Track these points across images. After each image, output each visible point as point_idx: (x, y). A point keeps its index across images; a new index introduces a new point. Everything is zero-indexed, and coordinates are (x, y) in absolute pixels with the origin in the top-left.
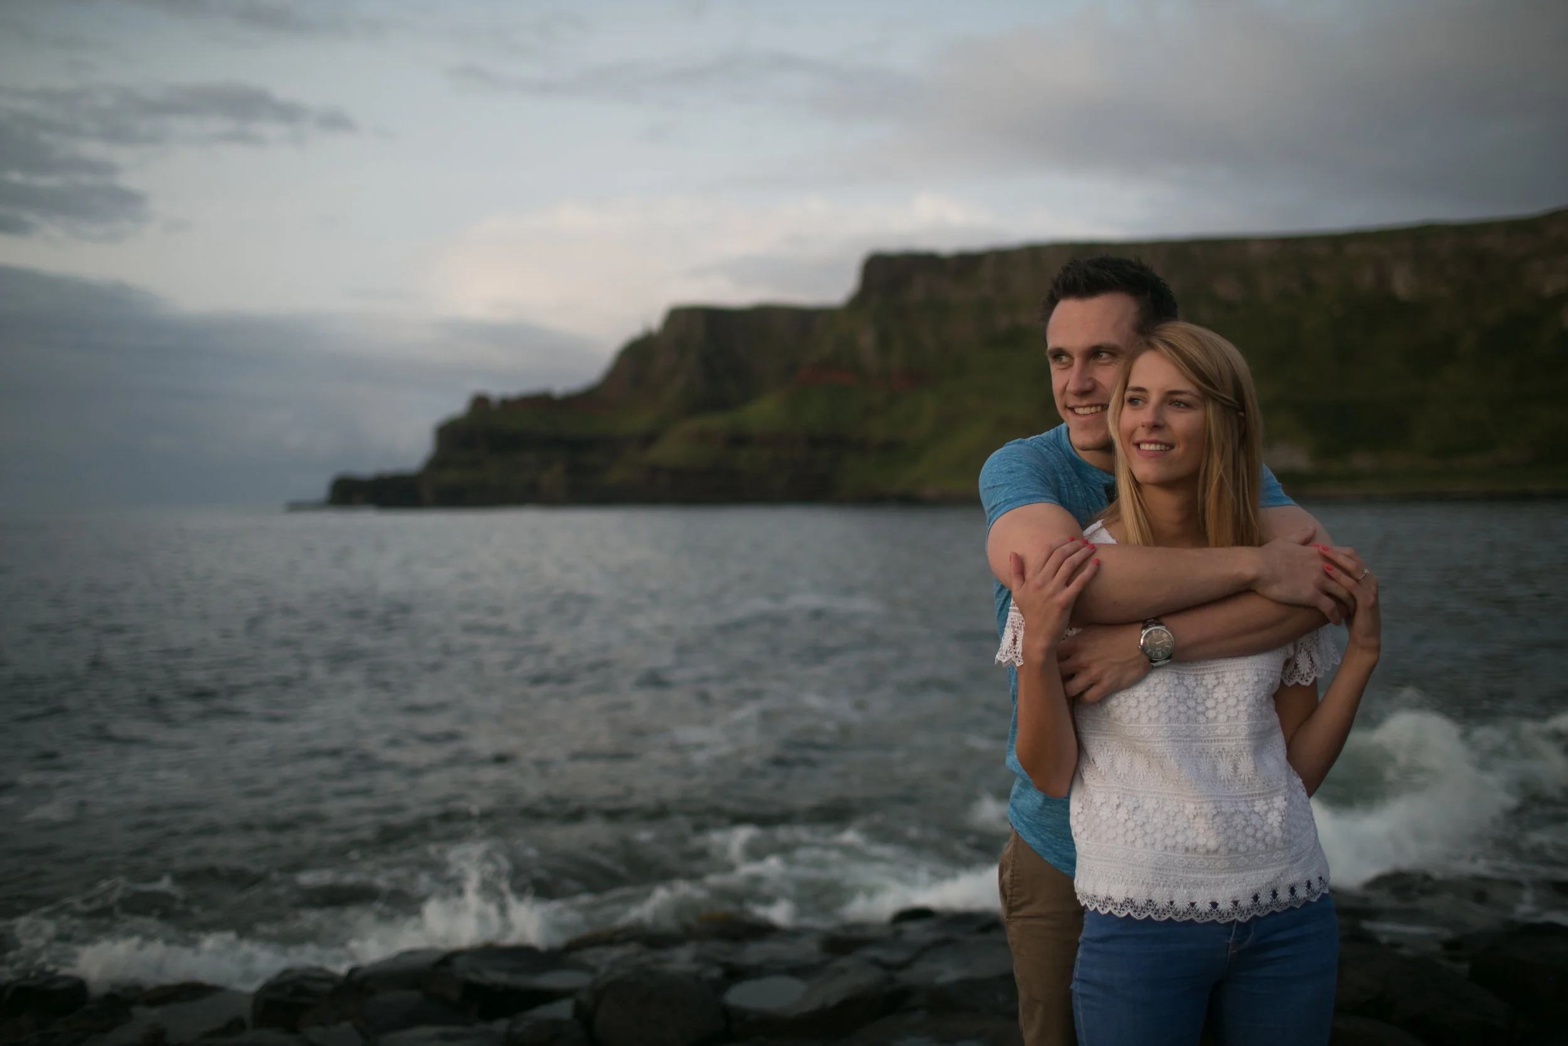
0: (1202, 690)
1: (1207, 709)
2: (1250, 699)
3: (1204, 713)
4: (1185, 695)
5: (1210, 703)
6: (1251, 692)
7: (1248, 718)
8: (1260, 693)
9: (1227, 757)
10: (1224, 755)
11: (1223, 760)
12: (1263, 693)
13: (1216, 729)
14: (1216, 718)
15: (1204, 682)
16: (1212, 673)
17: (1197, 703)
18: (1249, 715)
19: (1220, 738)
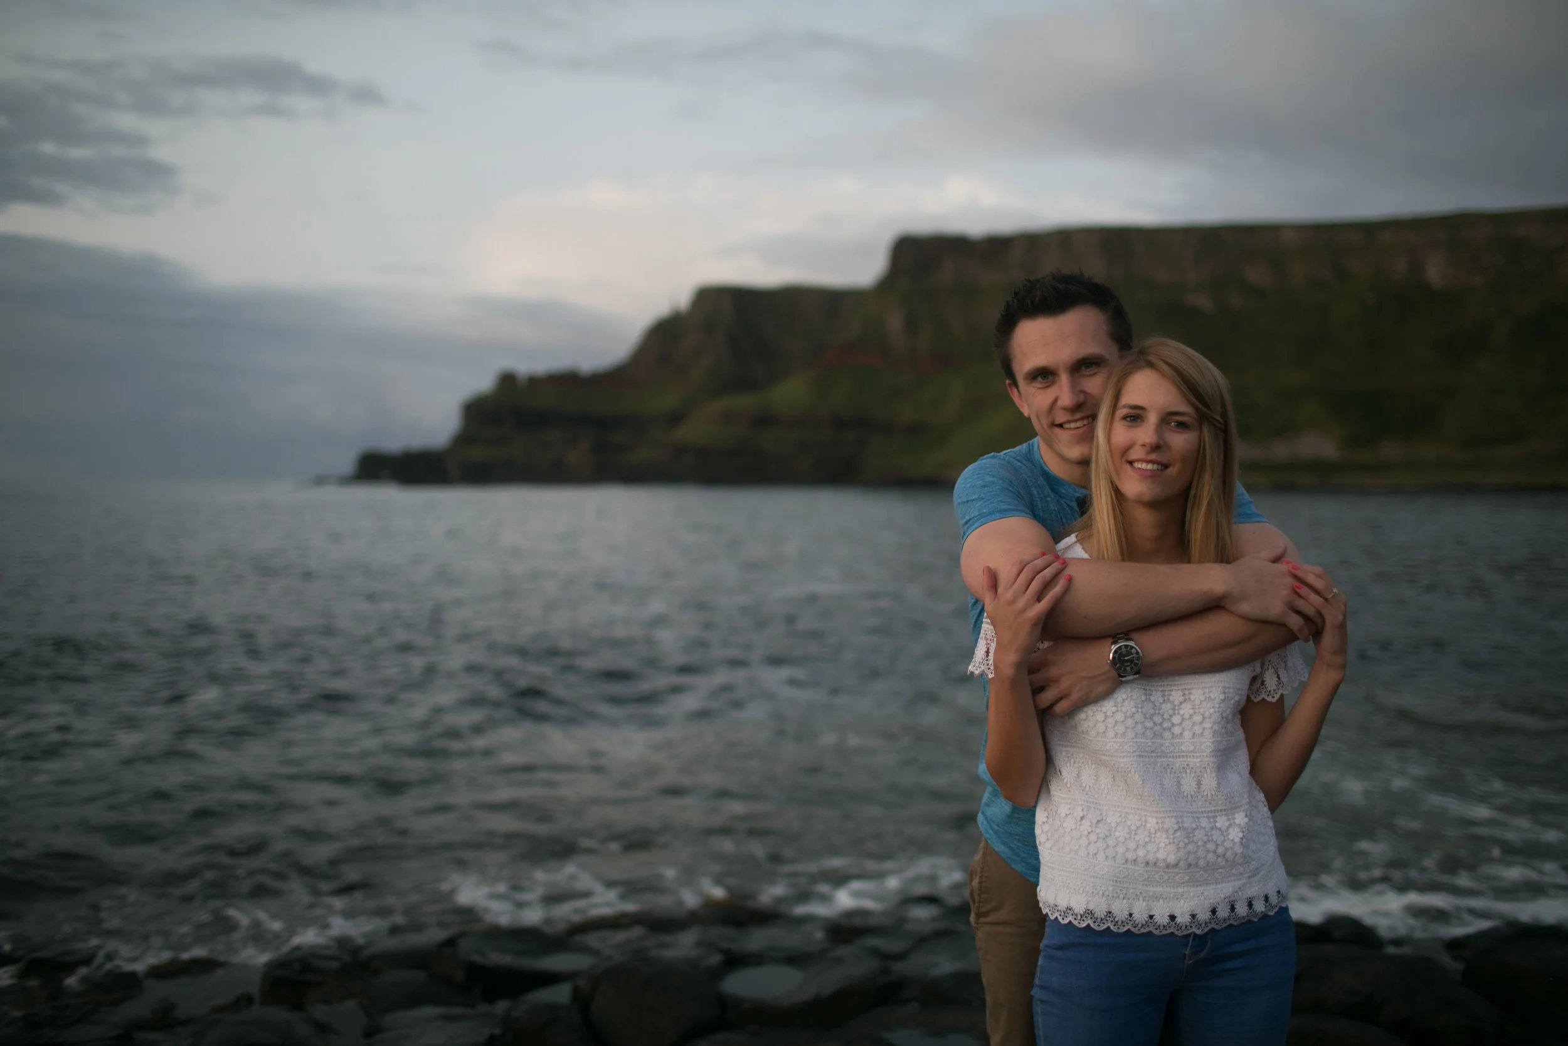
0: (1169, 706)
1: (1173, 725)
2: (1216, 717)
3: (1169, 729)
4: (1152, 711)
5: (1176, 719)
6: (1217, 710)
7: (1213, 736)
8: (1226, 710)
10: (1188, 771)
13: (1181, 745)
14: (1181, 734)
16: (1179, 690)
17: (1164, 719)
18: (1214, 732)
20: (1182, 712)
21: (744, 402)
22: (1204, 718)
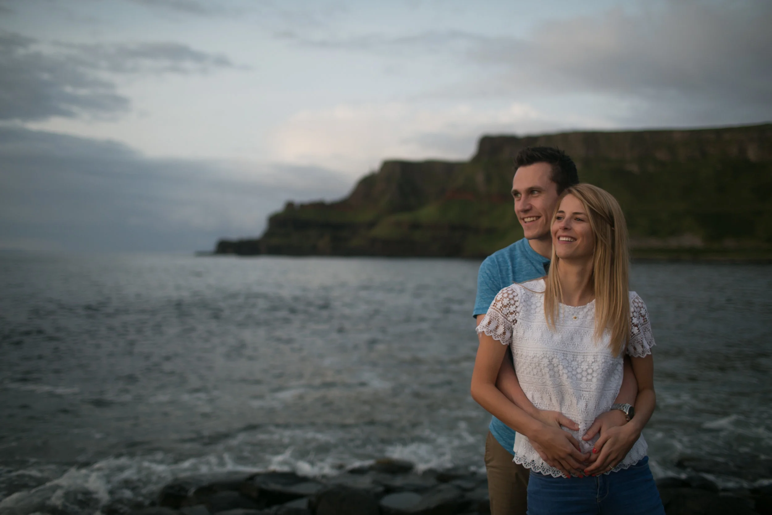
0: (576, 363)
1: (577, 373)
2: (600, 371)
3: (575, 375)
4: (567, 365)
5: (579, 370)
6: (600, 367)
7: (597, 381)
8: (605, 368)
9: (583, 399)
10: (582, 398)
11: (581, 401)
12: (606, 368)
13: (581, 384)
14: (581, 378)
15: (577, 359)
16: (581, 355)
17: (573, 369)
18: (598, 379)
19: (582, 389)
20: (582, 367)
21: (405, 217)
22: (593, 371)
